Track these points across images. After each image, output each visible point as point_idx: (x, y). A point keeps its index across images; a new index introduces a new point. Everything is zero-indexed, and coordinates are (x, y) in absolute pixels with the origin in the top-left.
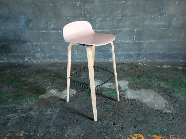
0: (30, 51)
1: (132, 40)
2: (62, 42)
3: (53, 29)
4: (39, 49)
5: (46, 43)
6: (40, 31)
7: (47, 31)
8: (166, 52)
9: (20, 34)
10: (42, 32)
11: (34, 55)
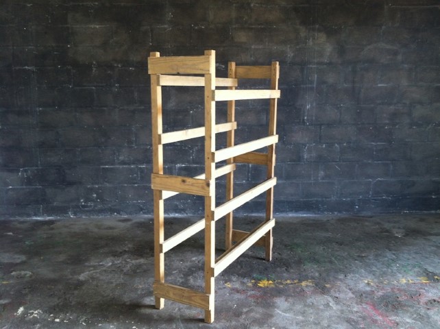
0: (78, 200)
1: (246, 181)
2: (136, 183)
3: (123, 163)
4: (95, 195)
5: (108, 185)
6: (102, 167)
7: (112, 167)
8: (302, 200)
9: (66, 171)
10: (103, 168)
11: (83, 206)
